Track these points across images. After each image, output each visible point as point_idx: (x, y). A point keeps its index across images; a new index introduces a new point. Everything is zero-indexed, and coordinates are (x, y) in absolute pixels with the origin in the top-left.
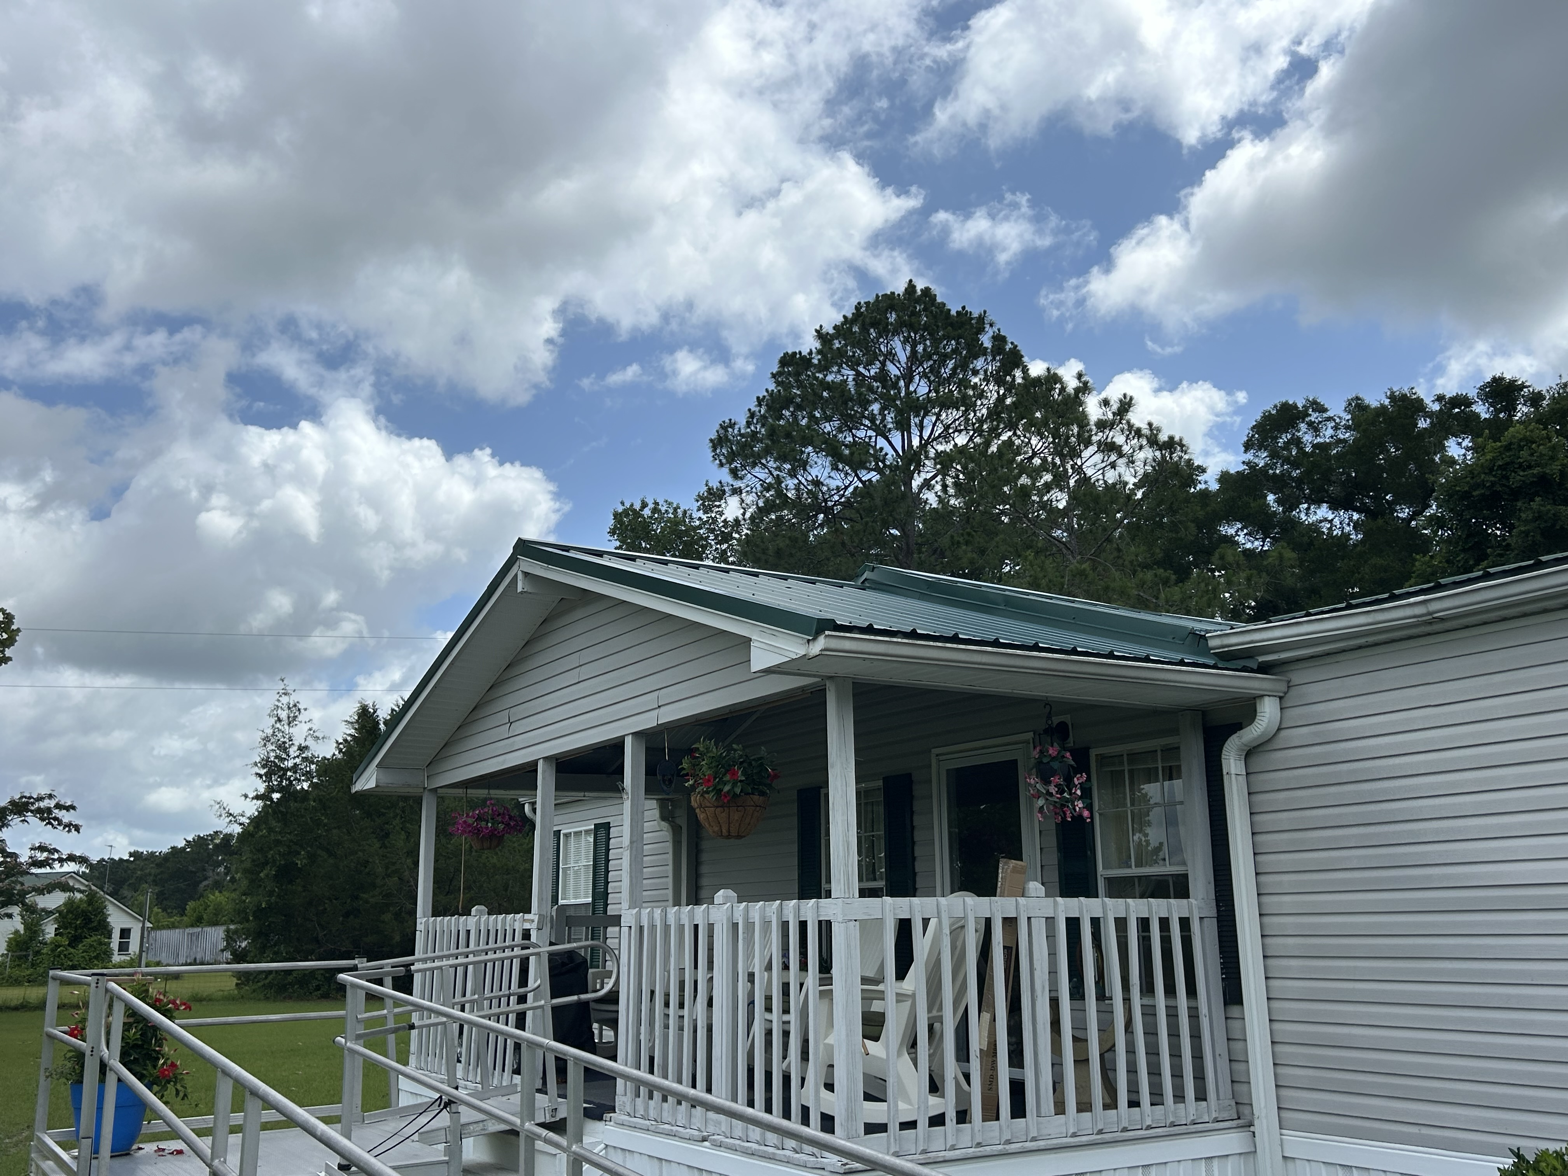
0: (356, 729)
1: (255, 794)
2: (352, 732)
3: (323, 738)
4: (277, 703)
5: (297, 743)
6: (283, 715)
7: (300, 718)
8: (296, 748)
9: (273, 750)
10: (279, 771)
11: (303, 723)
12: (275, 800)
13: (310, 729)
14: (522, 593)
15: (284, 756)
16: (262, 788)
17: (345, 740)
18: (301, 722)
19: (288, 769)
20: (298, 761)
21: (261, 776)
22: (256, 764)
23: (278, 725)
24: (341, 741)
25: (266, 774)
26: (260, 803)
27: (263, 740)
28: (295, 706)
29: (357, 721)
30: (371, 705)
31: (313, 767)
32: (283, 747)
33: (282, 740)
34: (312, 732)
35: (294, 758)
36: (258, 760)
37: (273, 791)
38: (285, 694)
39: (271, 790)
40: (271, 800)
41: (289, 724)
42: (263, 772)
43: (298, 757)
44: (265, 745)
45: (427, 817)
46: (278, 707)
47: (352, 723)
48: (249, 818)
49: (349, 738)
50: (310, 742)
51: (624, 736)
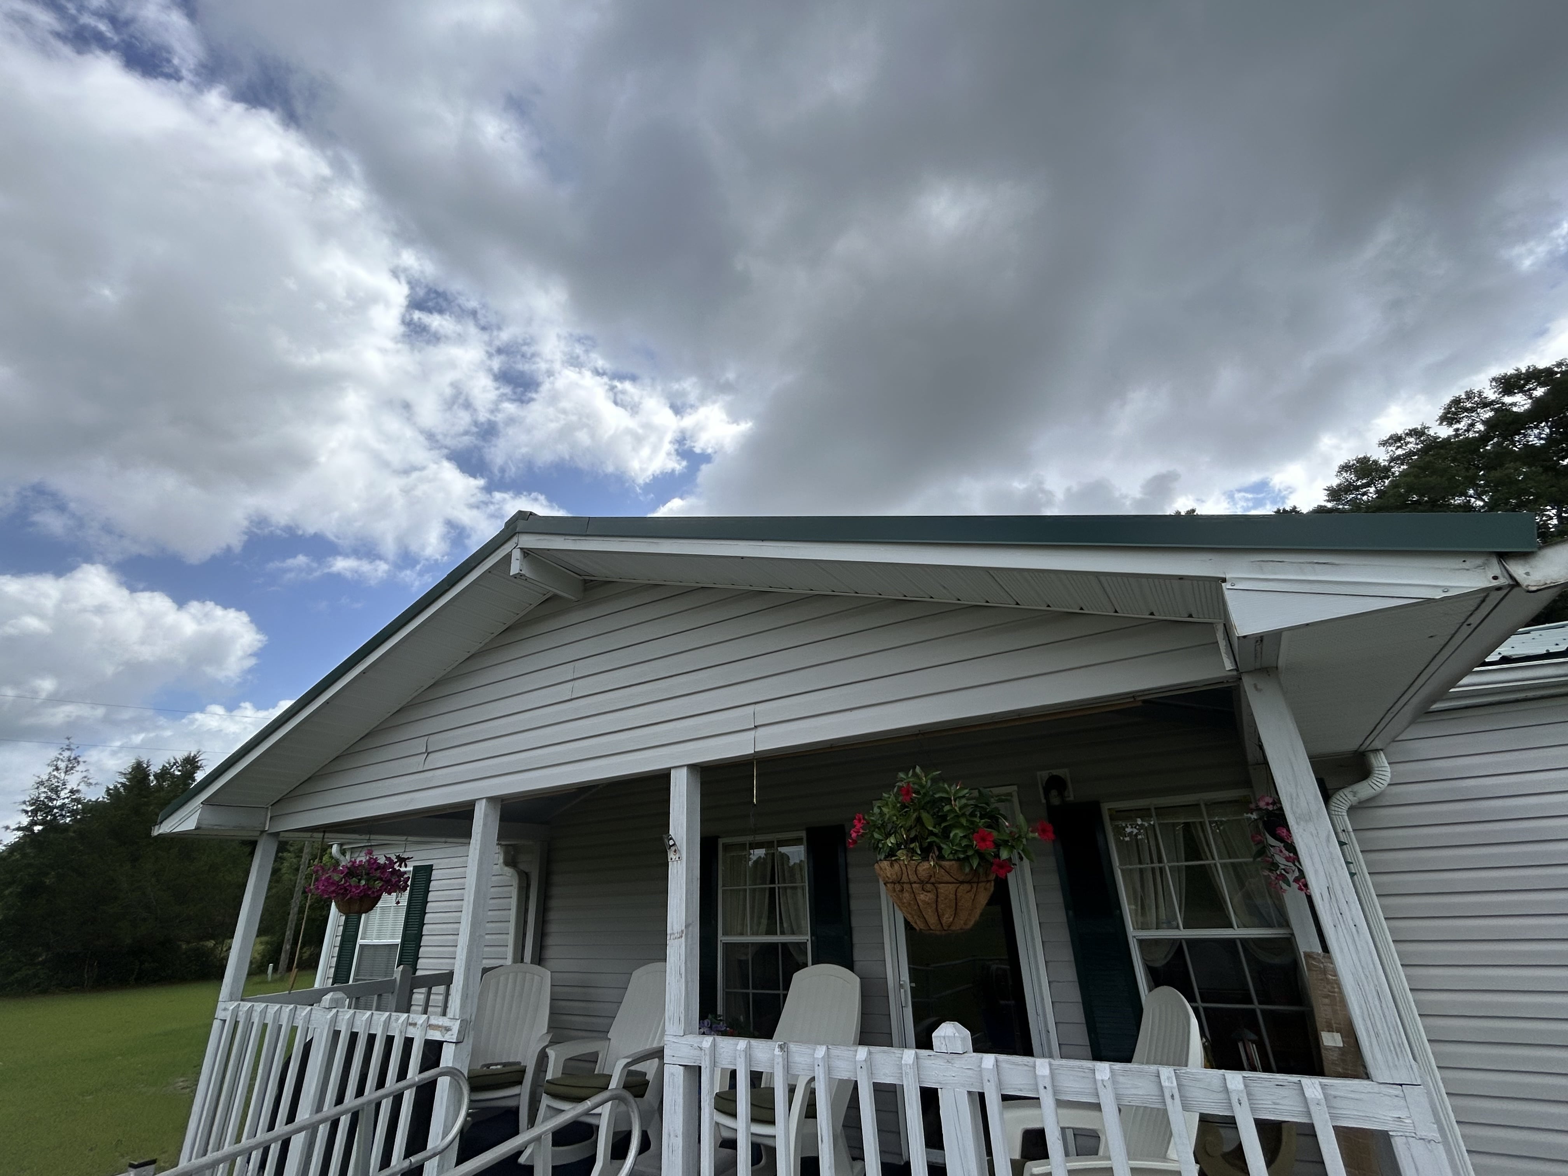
0: (127, 779)
1: (17, 826)
2: (124, 780)
3: (96, 784)
4: (58, 756)
5: (69, 787)
6: (62, 765)
7: (77, 769)
8: (67, 791)
9: (44, 792)
10: (45, 808)
11: (79, 773)
12: (36, 831)
13: (85, 777)
14: (515, 576)
15: (54, 797)
16: (25, 821)
17: (116, 787)
18: (77, 771)
19: (56, 807)
20: (66, 801)
21: (27, 812)
22: (24, 803)
23: (55, 773)
24: (112, 787)
25: (32, 811)
26: (20, 834)
27: (37, 783)
28: (75, 759)
29: (130, 773)
30: (146, 762)
31: (80, 806)
32: (56, 790)
33: (56, 784)
34: (86, 779)
35: (64, 799)
36: (28, 799)
37: (36, 824)
38: (68, 749)
39: (34, 823)
40: (32, 831)
41: (66, 772)
42: (29, 809)
43: (68, 798)
44: (38, 788)
45: (260, 867)
46: (58, 759)
47: (125, 774)
48: (5, 846)
49: (119, 786)
50: (82, 787)
51: (669, 769)
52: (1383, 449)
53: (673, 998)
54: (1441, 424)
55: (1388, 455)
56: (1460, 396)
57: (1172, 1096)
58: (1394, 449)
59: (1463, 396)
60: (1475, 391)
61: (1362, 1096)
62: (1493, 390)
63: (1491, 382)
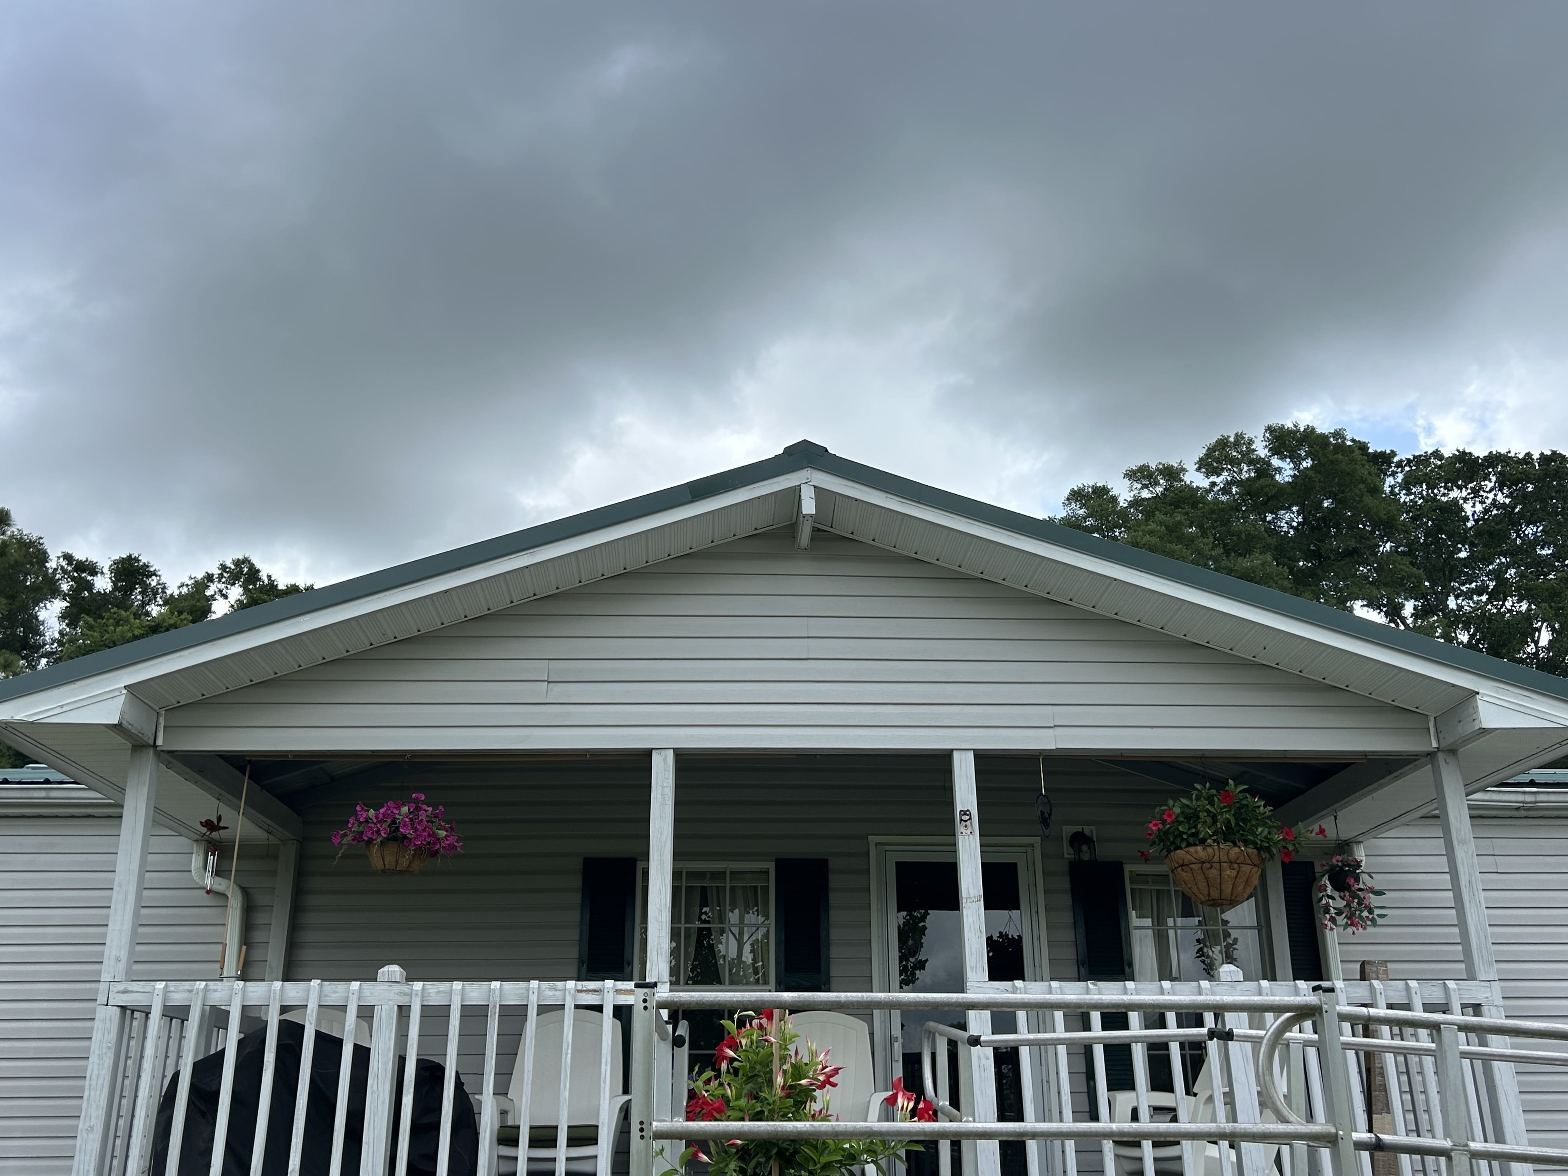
14: (807, 516)
51: (952, 750)
52: (1127, 482)
53: (974, 951)
54: (1198, 469)
55: (1132, 494)
56: (1229, 437)
57: (1381, 993)
58: (1139, 486)
59: (1232, 439)
60: (1246, 437)
61: (1473, 988)
62: (1264, 443)
63: (1266, 431)
